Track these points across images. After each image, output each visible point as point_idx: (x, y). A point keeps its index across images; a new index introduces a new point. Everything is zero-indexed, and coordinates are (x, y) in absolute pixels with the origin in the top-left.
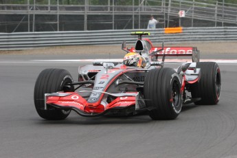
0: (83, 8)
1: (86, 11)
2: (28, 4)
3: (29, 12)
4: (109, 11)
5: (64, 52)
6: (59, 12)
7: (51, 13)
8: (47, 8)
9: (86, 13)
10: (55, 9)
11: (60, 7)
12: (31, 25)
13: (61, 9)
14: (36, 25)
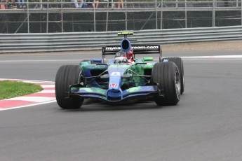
0: (211, 5)
1: (214, 7)
2: (156, 2)
3: (157, 9)
4: (237, 6)
5: (192, 49)
6: (186, 9)
7: (178, 10)
8: (174, 5)
9: (214, 9)
10: (183, 5)
11: (187, 4)
12: (159, 22)
13: (189, 5)
14: (164, 22)
